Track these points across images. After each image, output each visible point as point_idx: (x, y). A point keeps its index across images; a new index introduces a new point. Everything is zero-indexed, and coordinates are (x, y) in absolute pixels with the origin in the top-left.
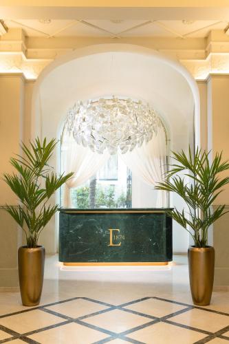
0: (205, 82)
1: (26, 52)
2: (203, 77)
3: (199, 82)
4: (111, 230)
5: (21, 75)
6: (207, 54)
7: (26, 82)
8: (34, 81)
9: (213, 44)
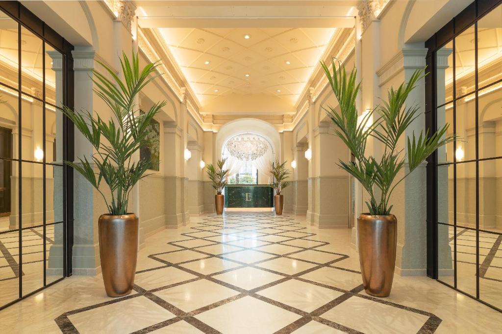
0: (283, 133)
1: (213, 122)
2: (282, 131)
3: (280, 133)
4: (247, 194)
5: (212, 132)
6: (283, 122)
7: (214, 133)
8: (216, 133)
9: (285, 119)
